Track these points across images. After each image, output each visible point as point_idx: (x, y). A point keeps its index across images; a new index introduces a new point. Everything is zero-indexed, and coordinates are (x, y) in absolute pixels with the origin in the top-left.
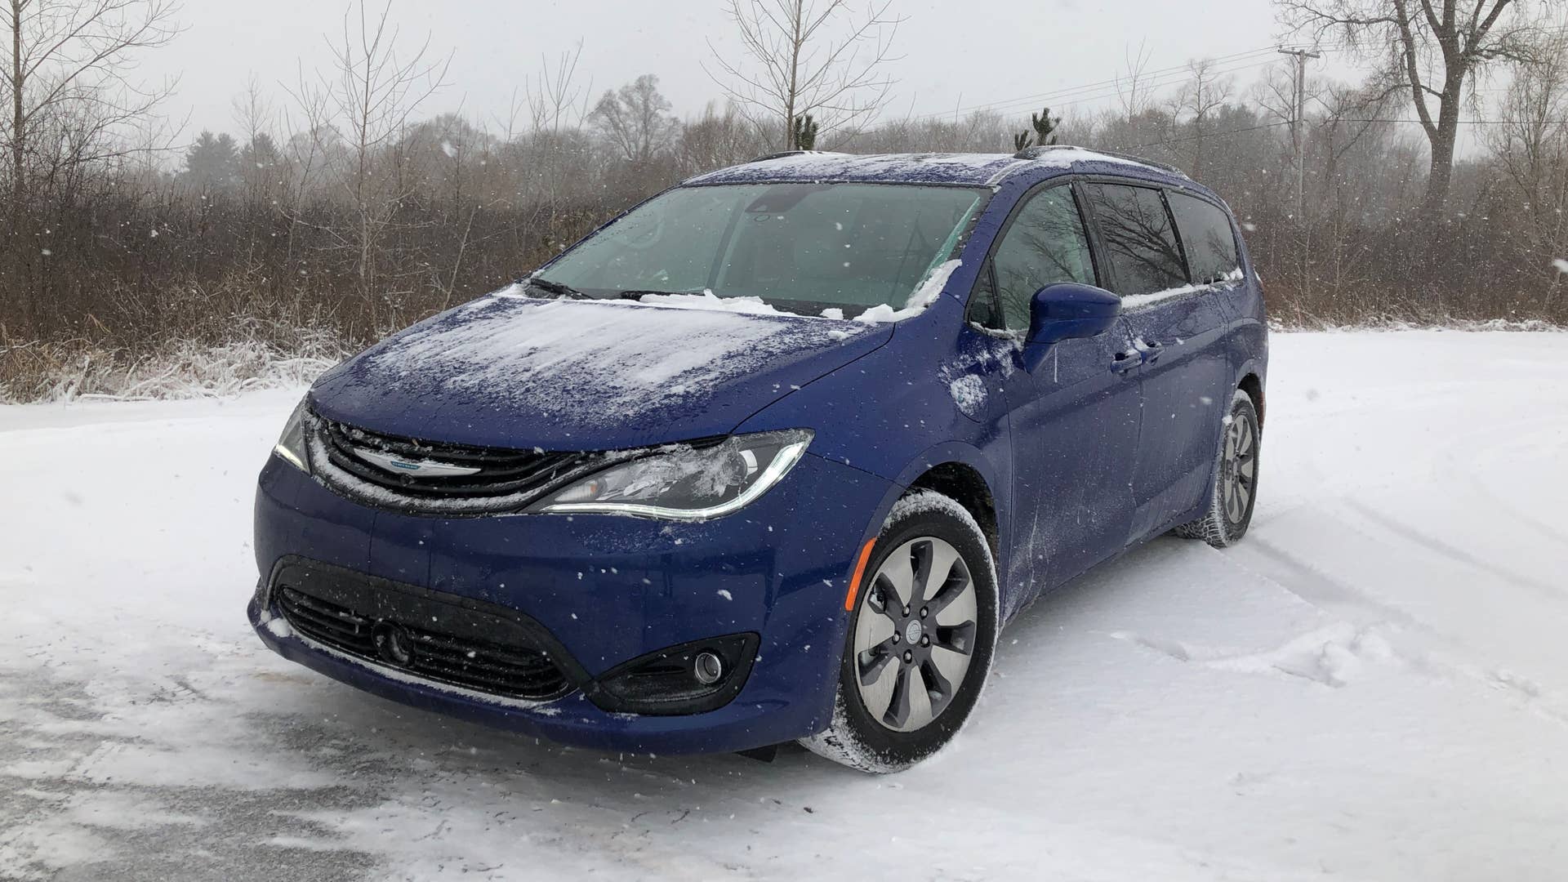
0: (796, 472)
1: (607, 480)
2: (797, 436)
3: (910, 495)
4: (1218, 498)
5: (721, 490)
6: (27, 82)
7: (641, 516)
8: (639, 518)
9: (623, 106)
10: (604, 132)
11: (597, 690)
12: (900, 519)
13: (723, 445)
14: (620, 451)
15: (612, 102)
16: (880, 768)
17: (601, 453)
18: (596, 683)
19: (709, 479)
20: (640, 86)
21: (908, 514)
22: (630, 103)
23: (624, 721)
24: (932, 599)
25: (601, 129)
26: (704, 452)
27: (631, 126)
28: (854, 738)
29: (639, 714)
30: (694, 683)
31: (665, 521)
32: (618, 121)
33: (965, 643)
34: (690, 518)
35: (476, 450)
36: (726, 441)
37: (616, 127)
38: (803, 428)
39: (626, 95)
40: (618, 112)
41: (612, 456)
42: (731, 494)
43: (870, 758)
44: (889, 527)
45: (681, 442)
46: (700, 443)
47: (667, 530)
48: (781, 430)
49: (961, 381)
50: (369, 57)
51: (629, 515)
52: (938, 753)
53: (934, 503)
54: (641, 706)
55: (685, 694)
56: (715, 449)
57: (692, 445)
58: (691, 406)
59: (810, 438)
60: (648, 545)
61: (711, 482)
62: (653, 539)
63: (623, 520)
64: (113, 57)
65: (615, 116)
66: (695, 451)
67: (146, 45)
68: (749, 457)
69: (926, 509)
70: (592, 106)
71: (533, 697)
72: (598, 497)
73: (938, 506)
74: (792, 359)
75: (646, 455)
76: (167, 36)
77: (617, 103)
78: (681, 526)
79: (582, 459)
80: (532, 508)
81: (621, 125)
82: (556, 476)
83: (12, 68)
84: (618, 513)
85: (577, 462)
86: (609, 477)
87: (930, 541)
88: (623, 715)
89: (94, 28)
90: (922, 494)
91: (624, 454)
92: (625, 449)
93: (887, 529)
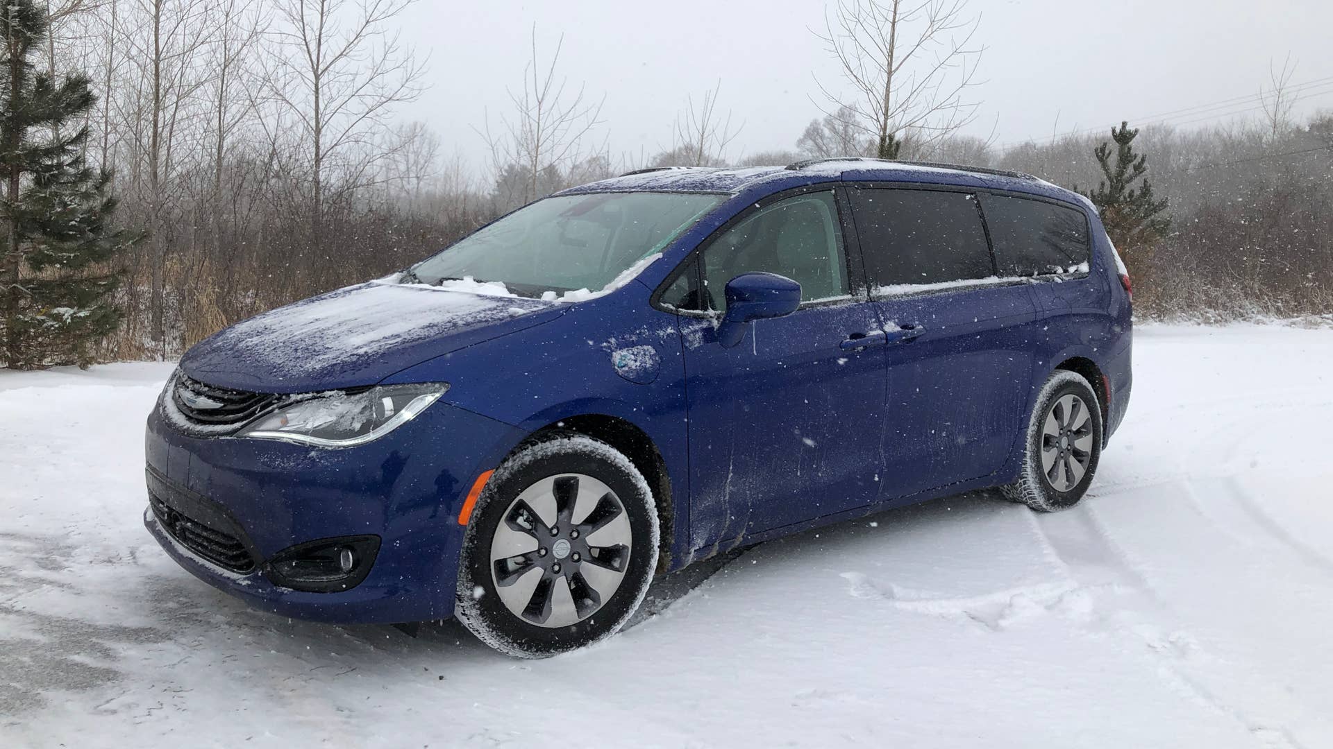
0: (424, 416)
1: (288, 415)
2: (432, 389)
3: (557, 439)
4: (1031, 466)
5: (357, 426)
6: (323, 131)
7: (299, 443)
8: (297, 444)
9: (827, 132)
10: (810, 155)
11: (269, 569)
12: (539, 458)
13: (367, 393)
14: (298, 394)
15: (817, 129)
16: (520, 654)
17: (288, 395)
18: (268, 564)
19: (350, 417)
20: (841, 115)
21: (549, 454)
22: (833, 130)
23: (282, 593)
24: (581, 524)
25: (807, 152)
26: (352, 397)
27: (832, 149)
28: (488, 626)
29: (294, 589)
30: (338, 569)
31: (313, 447)
32: (822, 144)
33: (620, 563)
34: (331, 446)
35: (225, 391)
36: (370, 391)
37: (820, 149)
38: (439, 382)
39: (829, 122)
40: (822, 138)
41: (294, 397)
42: (364, 430)
43: (506, 644)
44: (528, 463)
45: (338, 389)
46: (353, 390)
47: (313, 453)
48: (419, 383)
49: (628, 350)
50: (540, 103)
51: (291, 441)
52: (583, 649)
53: (581, 447)
54: (295, 583)
55: (325, 578)
56: (361, 395)
57: (346, 391)
58: (363, 362)
59: (444, 390)
60: (298, 465)
61: (351, 420)
62: (303, 460)
63: (287, 445)
64: (380, 110)
65: (820, 140)
66: (346, 397)
67: (402, 100)
68: (388, 403)
69: (570, 451)
70: (801, 135)
71: (241, 572)
72: (281, 427)
73: (585, 449)
74: (468, 329)
75: (314, 398)
76: (416, 93)
77: (822, 130)
78: (323, 451)
79: (276, 399)
80: (240, 433)
81: (824, 148)
82: (260, 411)
83: (314, 121)
84: (285, 440)
85: (274, 402)
86: (290, 413)
87: (576, 477)
88: (284, 588)
89: (368, 89)
90: (569, 440)
91: (300, 396)
92: (301, 393)
93: (525, 465)
